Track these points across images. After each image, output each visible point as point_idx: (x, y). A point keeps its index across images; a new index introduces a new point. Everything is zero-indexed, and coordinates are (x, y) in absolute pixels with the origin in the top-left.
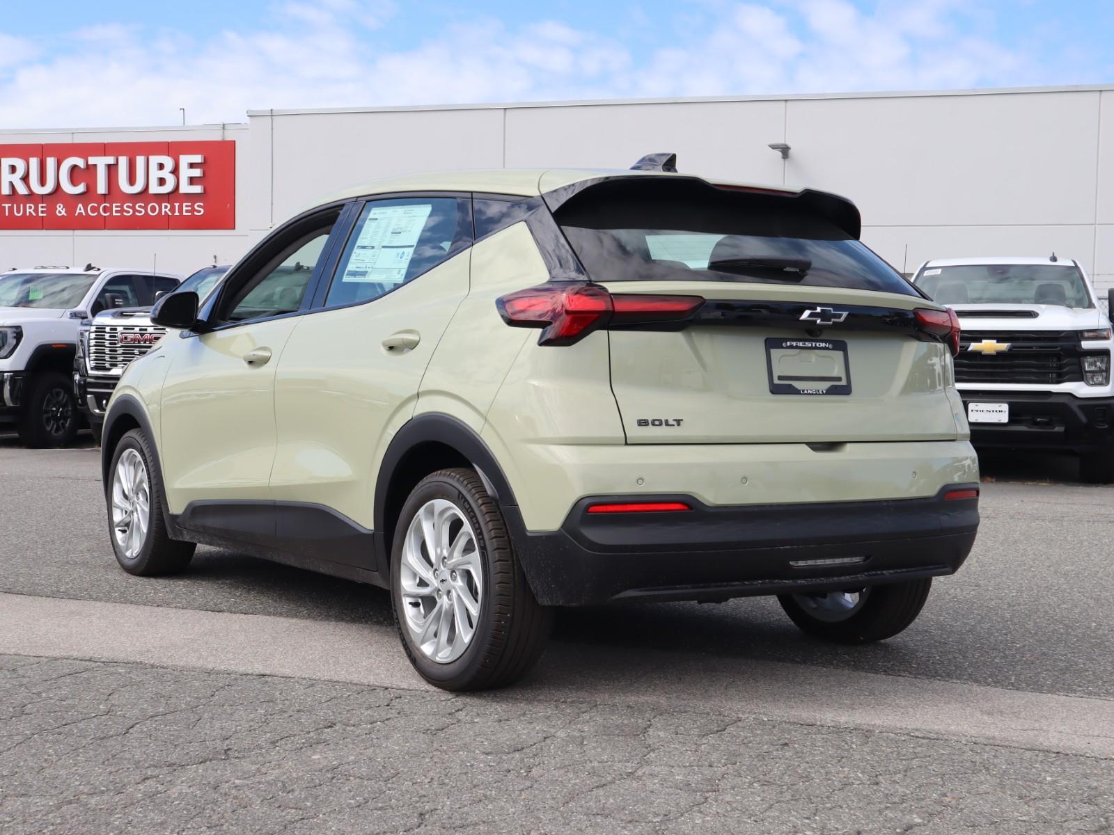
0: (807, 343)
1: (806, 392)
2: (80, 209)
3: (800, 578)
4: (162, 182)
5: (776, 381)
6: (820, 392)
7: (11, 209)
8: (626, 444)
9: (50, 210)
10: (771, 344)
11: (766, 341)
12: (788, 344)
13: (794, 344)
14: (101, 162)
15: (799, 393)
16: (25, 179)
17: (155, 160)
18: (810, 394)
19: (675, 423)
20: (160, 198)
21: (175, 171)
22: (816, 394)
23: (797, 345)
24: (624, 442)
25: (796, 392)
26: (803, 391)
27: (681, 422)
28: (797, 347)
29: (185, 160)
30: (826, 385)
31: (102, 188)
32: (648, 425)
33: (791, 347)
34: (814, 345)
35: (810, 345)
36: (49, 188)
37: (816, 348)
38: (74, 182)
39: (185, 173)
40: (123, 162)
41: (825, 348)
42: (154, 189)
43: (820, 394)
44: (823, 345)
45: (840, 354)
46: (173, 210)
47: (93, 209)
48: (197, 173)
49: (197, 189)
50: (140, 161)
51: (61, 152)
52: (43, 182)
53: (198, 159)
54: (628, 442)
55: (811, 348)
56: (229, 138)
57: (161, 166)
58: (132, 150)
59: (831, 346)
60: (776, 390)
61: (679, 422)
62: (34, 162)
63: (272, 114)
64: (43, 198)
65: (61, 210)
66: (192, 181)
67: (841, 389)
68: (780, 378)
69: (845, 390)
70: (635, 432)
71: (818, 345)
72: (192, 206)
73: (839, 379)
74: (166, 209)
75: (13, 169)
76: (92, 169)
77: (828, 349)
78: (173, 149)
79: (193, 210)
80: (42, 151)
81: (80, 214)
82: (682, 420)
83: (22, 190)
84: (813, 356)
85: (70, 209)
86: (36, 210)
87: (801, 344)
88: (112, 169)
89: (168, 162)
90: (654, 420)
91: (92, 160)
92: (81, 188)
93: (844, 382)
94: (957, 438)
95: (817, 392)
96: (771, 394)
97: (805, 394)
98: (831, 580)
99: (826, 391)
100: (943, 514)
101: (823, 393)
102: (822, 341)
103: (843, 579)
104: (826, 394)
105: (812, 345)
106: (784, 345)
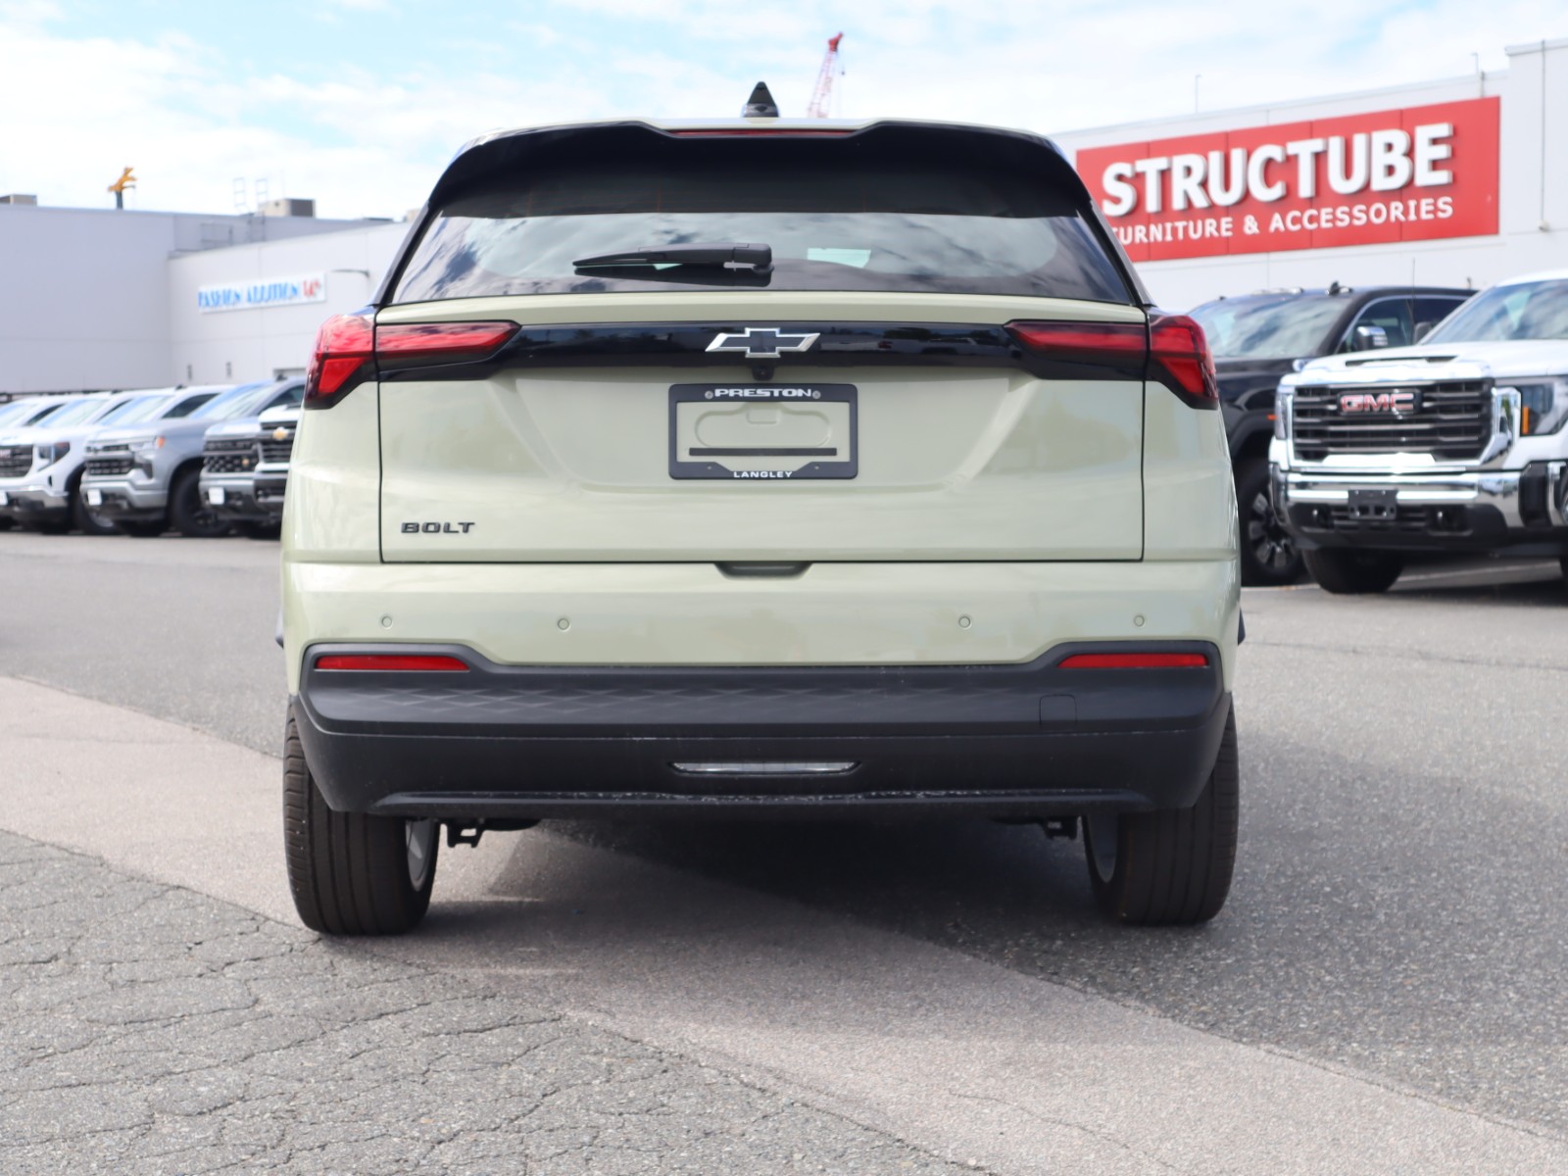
0: (760, 391)
1: (745, 475)
2: (1276, 223)
3: (707, 792)
4: (1390, 170)
5: (684, 456)
6: (779, 475)
7: (1186, 229)
8: (383, 562)
9: (1238, 226)
10: (679, 395)
11: (672, 390)
12: (718, 393)
13: (732, 393)
14: (1304, 150)
15: (733, 478)
16: (1204, 184)
17: (1380, 137)
18: (754, 478)
19: (460, 528)
20: (1387, 196)
21: (1410, 153)
22: (769, 478)
23: (737, 395)
24: (378, 559)
25: (726, 475)
26: (739, 473)
27: (471, 527)
28: (736, 399)
29: (1424, 133)
30: (798, 463)
31: (1305, 189)
32: (417, 531)
33: (725, 398)
34: (776, 394)
35: (768, 394)
36: (1235, 194)
37: (781, 398)
38: (1268, 182)
39: (1426, 153)
40: (1335, 145)
41: (804, 399)
42: (1380, 183)
43: (777, 478)
44: (800, 393)
45: (843, 408)
46: (1406, 212)
47: (1296, 220)
48: (1442, 152)
49: (1442, 177)
50: (1359, 140)
51: (1250, 139)
52: (1227, 186)
53: (1443, 130)
54: (385, 559)
55: (772, 399)
56: (1490, 92)
57: (1389, 147)
58: (1347, 127)
59: (817, 394)
60: (680, 472)
61: (466, 527)
62: (1215, 158)
63: (1544, 48)
64: (1227, 210)
65: (1251, 226)
66: (1435, 165)
67: (831, 470)
68: (694, 452)
69: (847, 471)
70: (397, 542)
71: (786, 394)
72: (1435, 205)
73: (832, 452)
74: (1396, 210)
75: (1188, 171)
76: (1291, 161)
77: (811, 399)
78: (1406, 120)
79: (1436, 210)
80: (1225, 142)
81: (1277, 230)
82: (473, 524)
83: (1200, 201)
84: (777, 414)
85: (1264, 223)
86: (1218, 229)
87: (747, 393)
88: (1320, 158)
89: (1399, 138)
90: (428, 524)
91: (1293, 148)
92: (1278, 191)
93: (843, 456)
94: (1145, 557)
95: (771, 476)
96: (671, 480)
97: (745, 478)
98: (777, 800)
99: (794, 473)
100: (1055, 695)
101: (785, 478)
102: (796, 386)
103: (805, 800)
104: (793, 477)
105: (772, 393)
106: (708, 395)
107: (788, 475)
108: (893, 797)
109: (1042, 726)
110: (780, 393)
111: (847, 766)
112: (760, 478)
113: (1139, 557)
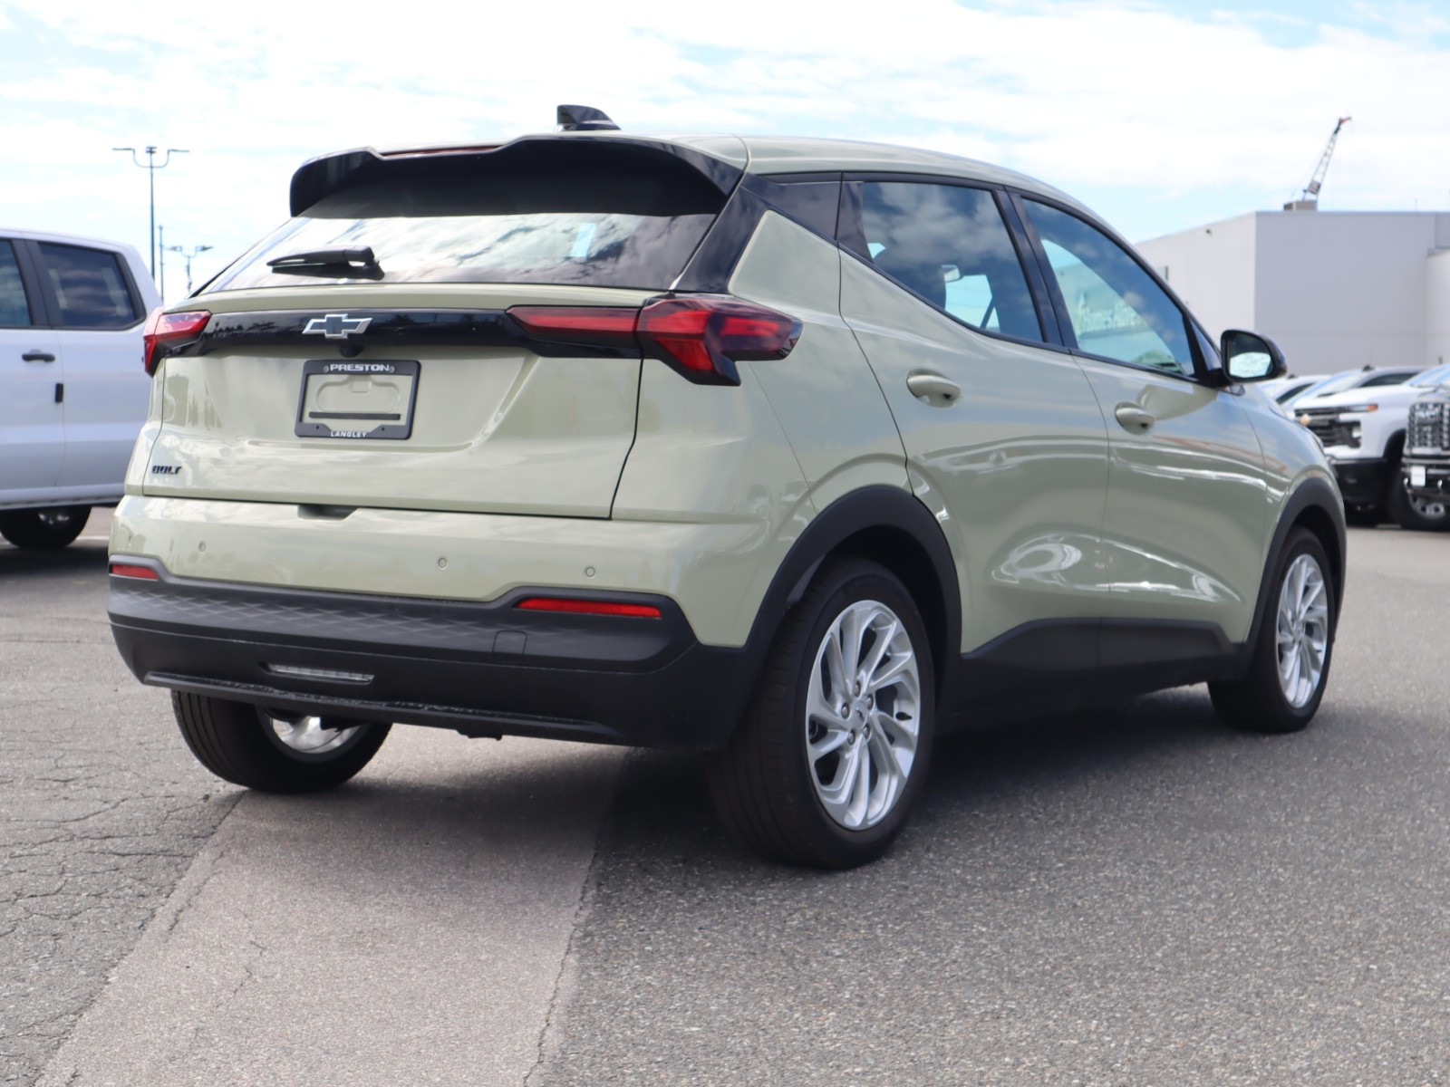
0: (357, 366)
1: (337, 434)
3: (292, 690)
5: (306, 419)
6: (358, 435)
8: (144, 495)
10: (310, 369)
11: (307, 365)
12: (332, 368)
13: (340, 367)
15: (330, 437)
18: (342, 437)
19: (175, 471)
22: (352, 438)
23: (343, 370)
24: (142, 493)
25: (326, 434)
26: (335, 433)
27: (179, 470)
28: (343, 372)
30: (374, 425)
32: (158, 472)
33: (336, 372)
34: (367, 369)
35: (362, 369)
37: (371, 372)
41: (384, 373)
43: (356, 438)
44: (380, 368)
45: (409, 380)
54: (145, 492)
55: (364, 373)
59: (392, 369)
60: (303, 431)
61: (177, 470)
67: (396, 430)
68: (313, 415)
69: (402, 433)
71: (373, 368)
73: (397, 417)
77: (388, 373)
82: (180, 467)
84: (368, 385)
87: (349, 368)
90: (163, 467)
93: (403, 421)
94: (613, 516)
95: (354, 436)
96: (296, 437)
97: (337, 437)
98: (336, 701)
99: (368, 434)
100: (510, 631)
101: (362, 438)
102: (379, 362)
103: (346, 703)
104: (366, 438)
105: (364, 368)
106: (326, 369)
107: (364, 435)
108: (410, 707)
109: (494, 656)
110: (370, 368)
111: (371, 677)
112: (346, 438)
113: (607, 515)
